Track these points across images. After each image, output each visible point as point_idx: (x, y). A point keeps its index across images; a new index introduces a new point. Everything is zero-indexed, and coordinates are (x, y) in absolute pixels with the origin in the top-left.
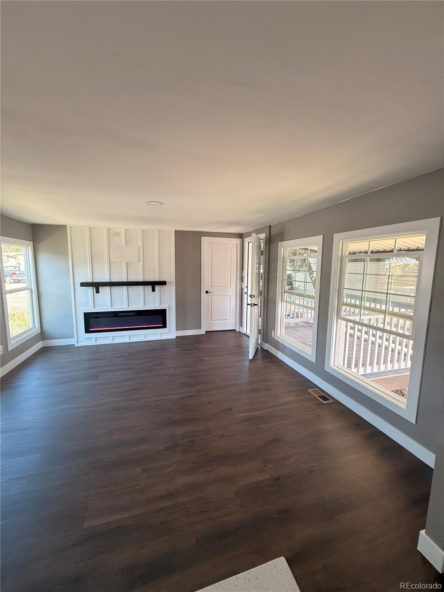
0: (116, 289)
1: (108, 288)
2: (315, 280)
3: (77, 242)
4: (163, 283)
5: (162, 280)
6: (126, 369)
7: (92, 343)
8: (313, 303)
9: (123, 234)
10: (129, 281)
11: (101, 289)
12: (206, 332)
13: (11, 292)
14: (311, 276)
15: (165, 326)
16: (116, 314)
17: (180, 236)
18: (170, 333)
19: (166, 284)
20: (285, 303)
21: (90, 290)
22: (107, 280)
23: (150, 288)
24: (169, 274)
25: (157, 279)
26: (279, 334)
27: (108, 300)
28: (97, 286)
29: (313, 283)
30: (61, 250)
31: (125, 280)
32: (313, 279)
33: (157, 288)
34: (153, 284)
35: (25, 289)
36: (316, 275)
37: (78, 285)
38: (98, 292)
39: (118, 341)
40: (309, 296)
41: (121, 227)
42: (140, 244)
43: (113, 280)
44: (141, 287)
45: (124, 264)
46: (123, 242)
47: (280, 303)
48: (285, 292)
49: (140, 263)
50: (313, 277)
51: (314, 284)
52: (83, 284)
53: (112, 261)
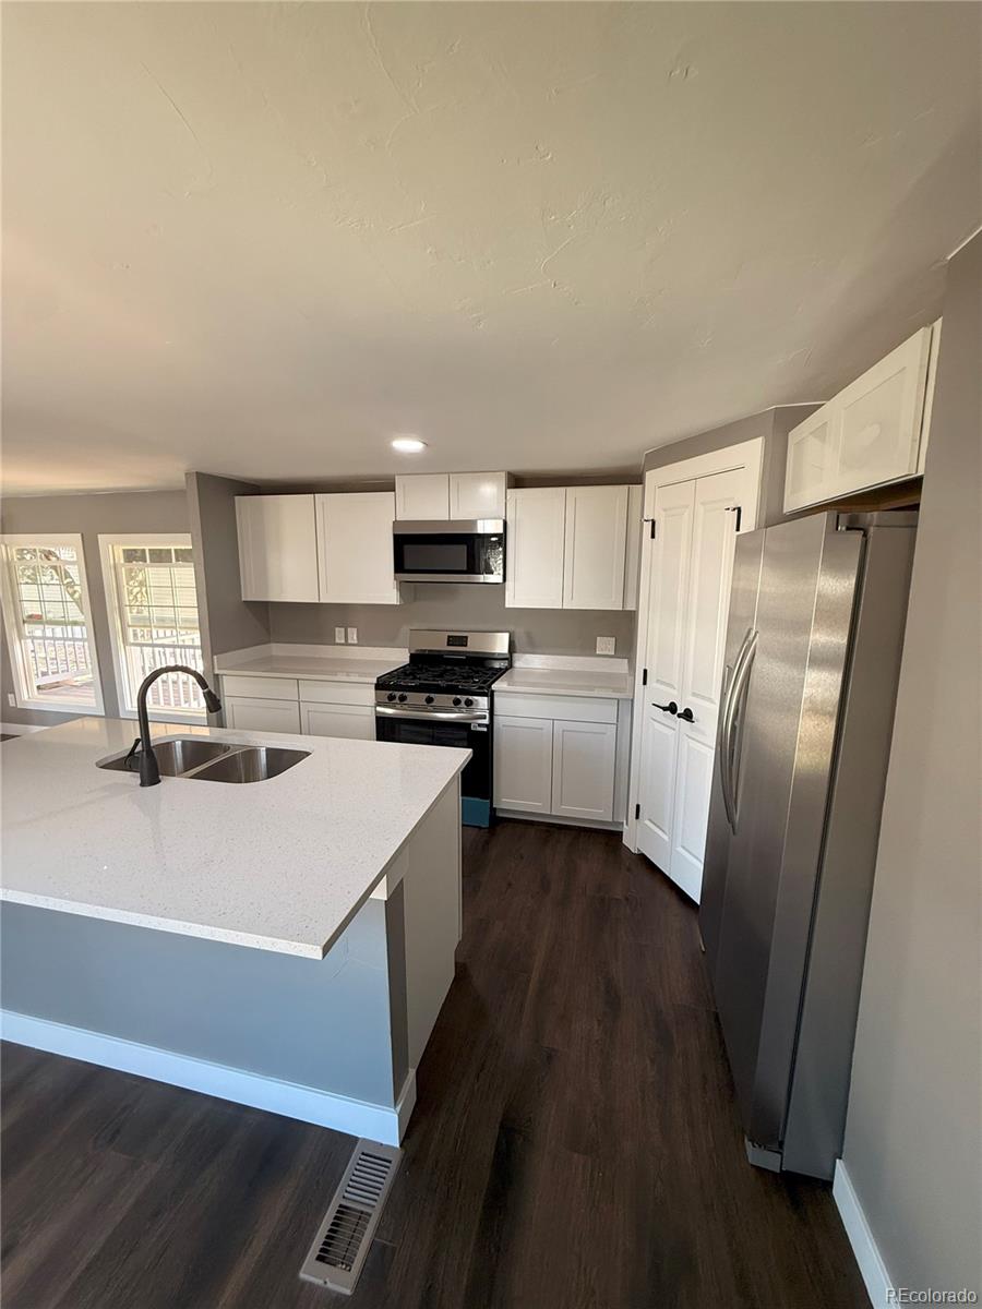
2: (80, 598)
8: (83, 632)
14: (71, 591)
20: (29, 641)
26: (26, 697)
29: (77, 603)
32: (76, 596)
36: (81, 589)
40: (75, 623)
47: (18, 642)
48: (24, 622)
50: (75, 592)
51: (79, 603)
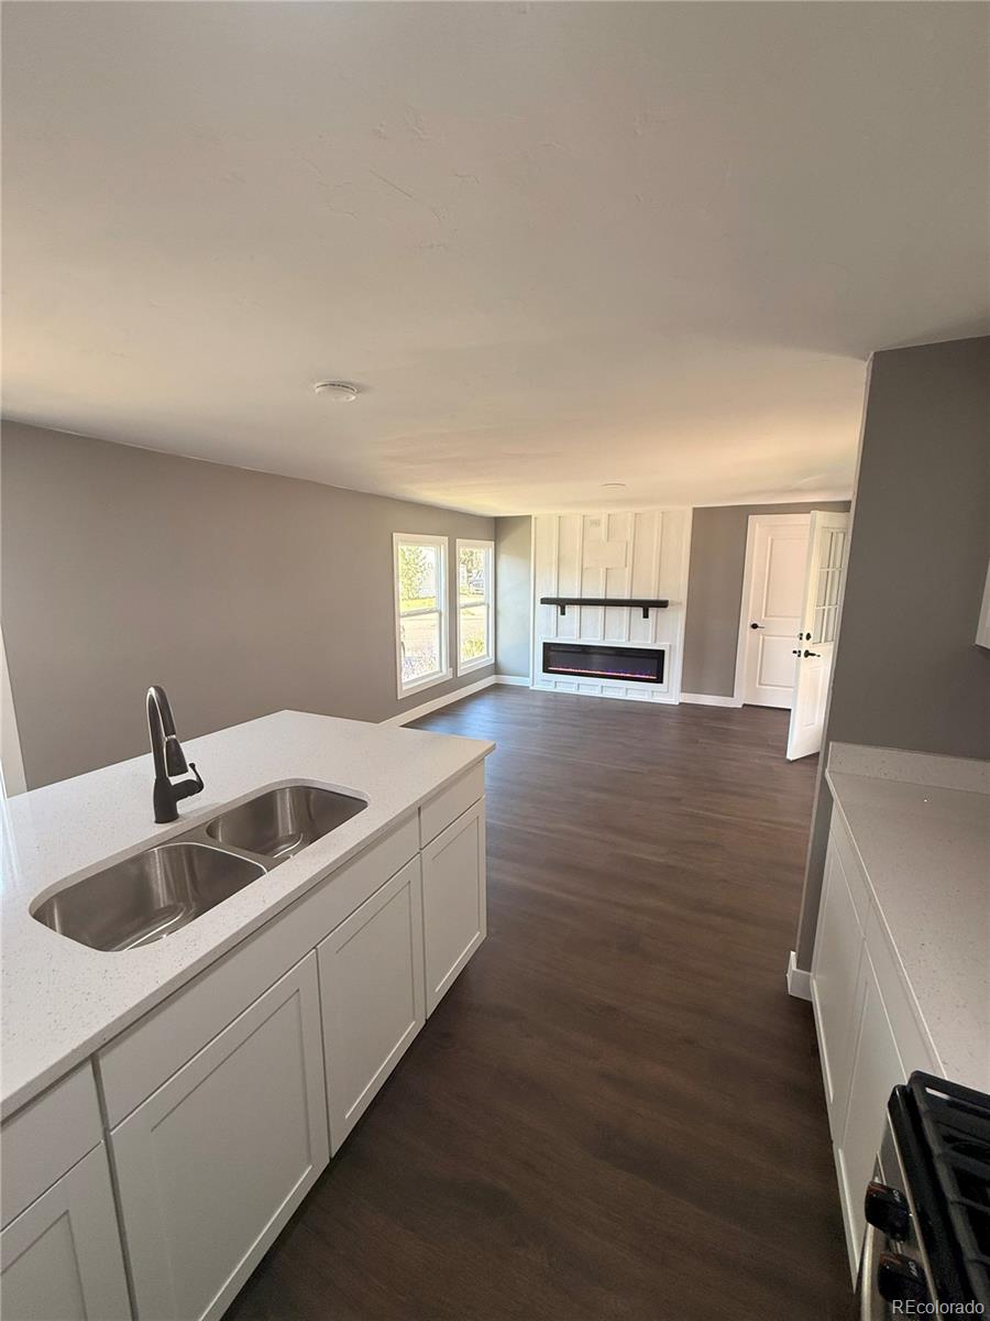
0: (587, 610)
1: (576, 608)
3: (542, 538)
4: (662, 604)
5: (662, 598)
6: (574, 726)
7: (550, 688)
9: (604, 521)
10: (608, 597)
11: (567, 608)
12: (744, 705)
13: (466, 606)
15: (659, 680)
16: (585, 650)
17: (703, 517)
18: (669, 692)
19: (666, 606)
21: (553, 608)
22: (576, 596)
23: (641, 610)
24: (676, 588)
25: (652, 597)
27: (576, 626)
28: (562, 604)
30: (524, 552)
31: (601, 596)
33: (652, 611)
34: (646, 606)
35: (481, 604)
37: (538, 601)
38: (563, 613)
39: (584, 692)
41: (601, 513)
42: (629, 538)
43: (585, 596)
44: (626, 610)
45: (602, 570)
46: (604, 537)
49: (627, 569)
52: (545, 601)
53: (585, 566)
